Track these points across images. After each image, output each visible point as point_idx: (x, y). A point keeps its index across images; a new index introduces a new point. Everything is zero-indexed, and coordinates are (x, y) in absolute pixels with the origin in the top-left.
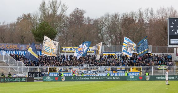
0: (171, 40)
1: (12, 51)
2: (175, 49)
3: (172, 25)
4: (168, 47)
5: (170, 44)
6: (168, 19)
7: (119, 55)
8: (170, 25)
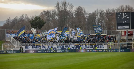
0: (118, 26)
1: (15, 34)
2: (121, 32)
3: (119, 17)
4: (116, 31)
5: (117, 29)
6: (116, 13)
7: (86, 36)
8: (117, 17)
